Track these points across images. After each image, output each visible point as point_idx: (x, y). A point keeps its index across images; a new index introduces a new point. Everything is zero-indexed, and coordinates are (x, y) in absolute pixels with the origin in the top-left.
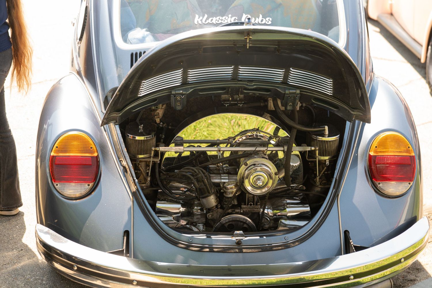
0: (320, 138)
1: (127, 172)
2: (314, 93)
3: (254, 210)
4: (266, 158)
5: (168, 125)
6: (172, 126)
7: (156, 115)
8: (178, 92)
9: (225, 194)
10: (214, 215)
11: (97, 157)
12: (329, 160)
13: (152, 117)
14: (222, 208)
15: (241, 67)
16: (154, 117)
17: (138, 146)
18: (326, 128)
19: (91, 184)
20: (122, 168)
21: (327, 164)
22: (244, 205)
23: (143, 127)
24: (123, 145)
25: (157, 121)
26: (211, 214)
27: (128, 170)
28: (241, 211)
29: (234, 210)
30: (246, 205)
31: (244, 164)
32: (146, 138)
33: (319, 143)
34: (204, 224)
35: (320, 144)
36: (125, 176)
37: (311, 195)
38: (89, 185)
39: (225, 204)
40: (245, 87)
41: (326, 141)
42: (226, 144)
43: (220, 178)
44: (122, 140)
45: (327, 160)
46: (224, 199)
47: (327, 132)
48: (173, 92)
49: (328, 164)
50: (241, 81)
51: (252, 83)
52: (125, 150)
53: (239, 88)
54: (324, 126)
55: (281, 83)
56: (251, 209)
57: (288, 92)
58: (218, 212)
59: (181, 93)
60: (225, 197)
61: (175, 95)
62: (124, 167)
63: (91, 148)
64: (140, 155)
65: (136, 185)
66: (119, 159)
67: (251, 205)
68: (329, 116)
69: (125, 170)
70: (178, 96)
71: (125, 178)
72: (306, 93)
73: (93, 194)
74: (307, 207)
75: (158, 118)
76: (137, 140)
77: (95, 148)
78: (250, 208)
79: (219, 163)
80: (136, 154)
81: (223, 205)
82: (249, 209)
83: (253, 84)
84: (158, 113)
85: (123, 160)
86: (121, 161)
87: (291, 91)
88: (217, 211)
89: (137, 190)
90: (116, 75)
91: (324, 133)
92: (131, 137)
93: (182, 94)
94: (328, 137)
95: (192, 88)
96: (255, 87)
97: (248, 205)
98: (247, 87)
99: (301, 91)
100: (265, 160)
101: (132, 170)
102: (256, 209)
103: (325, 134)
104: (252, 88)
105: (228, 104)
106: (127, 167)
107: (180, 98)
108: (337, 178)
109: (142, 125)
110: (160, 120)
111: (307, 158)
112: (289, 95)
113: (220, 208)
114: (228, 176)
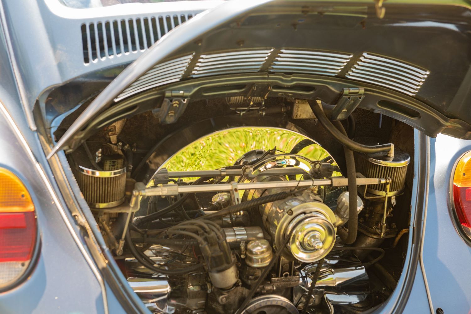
0: (383, 163)
1: (88, 236)
2: (384, 92)
3: (290, 284)
4: (320, 201)
5: (131, 146)
6: (137, 147)
7: (110, 131)
8: (175, 93)
9: (248, 263)
10: (231, 298)
11: (34, 213)
12: (396, 197)
13: (105, 134)
14: (245, 285)
15: (286, 49)
16: (108, 133)
17: (101, 188)
18: (393, 146)
19: (27, 263)
20: (78, 228)
21: (392, 203)
22: (276, 277)
23: (102, 153)
24: (77, 188)
25: (112, 140)
26: (225, 296)
27: (90, 232)
28: (273, 287)
29: (263, 287)
30: (278, 277)
31: (287, 212)
32: (115, 174)
33: (383, 171)
34: (203, 310)
35: (386, 172)
36: (85, 243)
37: (358, 251)
38: (23, 265)
39: (251, 279)
40: (279, 83)
41: (390, 167)
42: (239, 177)
43: (233, 233)
44: (73, 179)
45: (392, 197)
46: (247, 269)
47: (392, 154)
48: (168, 94)
49: (394, 203)
50: (273, 73)
51: (289, 77)
52: (81, 197)
53: (269, 85)
54: (389, 144)
55: (335, 76)
56: (287, 283)
57: (348, 91)
58: (238, 292)
59: (182, 94)
60: (250, 267)
61: (171, 99)
62: (83, 228)
63: (23, 196)
64: (102, 202)
65: (106, 258)
66: (71, 212)
67: (286, 275)
68: (380, 126)
69: (84, 232)
70: (175, 100)
71: (85, 246)
72: (372, 93)
73: (30, 279)
74: (362, 269)
75: (114, 134)
76: (97, 178)
77: (29, 197)
78: (284, 281)
79: (239, 211)
80: (94, 202)
81: (245, 280)
82: (284, 283)
83: (290, 79)
84: (115, 127)
85: (78, 214)
86: (75, 216)
87: (352, 90)
88: (235, 291)
89: (109, 264)
90: (54, 63)
91: (389, 155)
92: (87, 171)
93: (184, 97)
94: (393, 161)
95: (195, 86)
96: (295, 83)
97: (282, 276)
98: (281, 84)
99: (366, 90)
100: (318, 203)
101: (98, 232)
102: (293, 282)
103: (390, 157)
104: (289, 85)
105: (244, 110)
106: (87, 227)
107: (179, 104)
108: (415, 226)
109: (100, 150)
110: (118, 138)
111: (365, 195)
112: (349, 96)
113: (242, 286)
114: (246, 231)
